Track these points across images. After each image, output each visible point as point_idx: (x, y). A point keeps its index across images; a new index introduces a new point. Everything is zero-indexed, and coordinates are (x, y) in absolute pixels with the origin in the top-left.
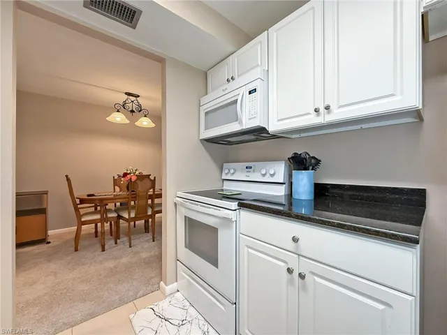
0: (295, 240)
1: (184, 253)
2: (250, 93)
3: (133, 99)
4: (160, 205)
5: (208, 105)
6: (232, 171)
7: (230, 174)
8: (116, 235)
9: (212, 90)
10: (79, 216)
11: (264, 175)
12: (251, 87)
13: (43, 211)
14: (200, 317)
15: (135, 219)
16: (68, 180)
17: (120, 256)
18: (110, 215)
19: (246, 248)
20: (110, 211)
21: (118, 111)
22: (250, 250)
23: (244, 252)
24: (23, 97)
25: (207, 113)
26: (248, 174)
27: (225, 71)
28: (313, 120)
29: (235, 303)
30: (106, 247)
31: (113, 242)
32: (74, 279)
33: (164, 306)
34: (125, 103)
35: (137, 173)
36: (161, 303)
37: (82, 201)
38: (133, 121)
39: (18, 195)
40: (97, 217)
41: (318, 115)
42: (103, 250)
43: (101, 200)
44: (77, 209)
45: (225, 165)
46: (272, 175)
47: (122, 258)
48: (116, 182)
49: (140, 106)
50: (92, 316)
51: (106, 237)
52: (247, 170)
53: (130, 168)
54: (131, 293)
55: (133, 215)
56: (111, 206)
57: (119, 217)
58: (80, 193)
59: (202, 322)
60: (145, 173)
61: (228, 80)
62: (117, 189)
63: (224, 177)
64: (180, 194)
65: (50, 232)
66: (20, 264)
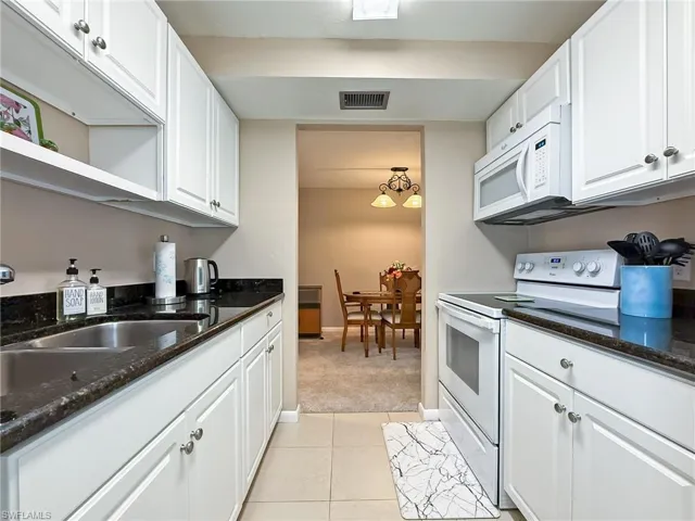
0: (564, 364)
1: (447, 373)
2: (537, 147)
3: (400, 174)
4: (420, 312)
5: (484, 172)
6: (528, 266)
7: (525, 272)
8: (381, 342)
9: (493, 147)
10: (346, 315)
11: (579, 273)
12: (538, 138)
13: (317, 306)
14: (460, 456)
15: (398, 326)
16: (337, 275)
17: (383, 365)
18: (374, 318)
19: (511, 372)
20: (375, 313)
21: (384, 193)
22: (516, 376)
23: (510, 378)
24: (305, 194)
25: (483, 184)
26: (553, 271)
27: (510, 116)
28: (646, 177)
29: (498, 445)
30: (370, 353)
31: (377, 350)
32: (338, 375)
33: (419, 428)
34: (391, 181)
35: (405, 268)
36: (415, 424)
37: (349, 299)
38: (400, 203)
39: (300, 288)
40: (361, 317)
41: (655, 167)
42: (367, 356)
43: (365, 299)
44: (344, 308)
45: (520, 257)
46: (595, 273)
47: (383, 367)
48: (382, 279)
49: (409, 181)
50: (350, 411)
51: (370, 344)
52: (555, 264)
53: (397, 262)
54: (387, 404)
55: (398, 321)
56: (375, 307)
57: (384, 322)
58: (348, 290)
59: (461, 462)
60: (414, 269)
61: (511, 131)
62: (384, 287)
63: (517, 275)
64: (443, 296)
65: (324, 329)
66: (301, 351)
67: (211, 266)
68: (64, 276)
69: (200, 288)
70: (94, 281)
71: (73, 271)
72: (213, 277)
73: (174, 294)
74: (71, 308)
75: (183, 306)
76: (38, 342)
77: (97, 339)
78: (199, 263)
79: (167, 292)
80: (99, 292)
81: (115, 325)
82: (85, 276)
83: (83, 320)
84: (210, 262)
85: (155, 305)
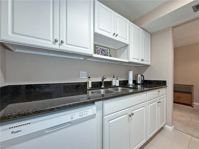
65: (195, 103)
67: (142, 77)
68: (112, 78)
69: (139, 82)
70: (117, 79)
71: (114, 77)
72: (143, 79)
73: (132, 83)
74: (114, 84)
75: (134, 86)
76: (109, 89)
77: (117, 90)
78: (139, 76)
79: (131, 82)
80: (118, 81)
81: (120, 88)
82: (116, 78)
83: (115, 86)
84: (142, 75)
85: (128, 85)
